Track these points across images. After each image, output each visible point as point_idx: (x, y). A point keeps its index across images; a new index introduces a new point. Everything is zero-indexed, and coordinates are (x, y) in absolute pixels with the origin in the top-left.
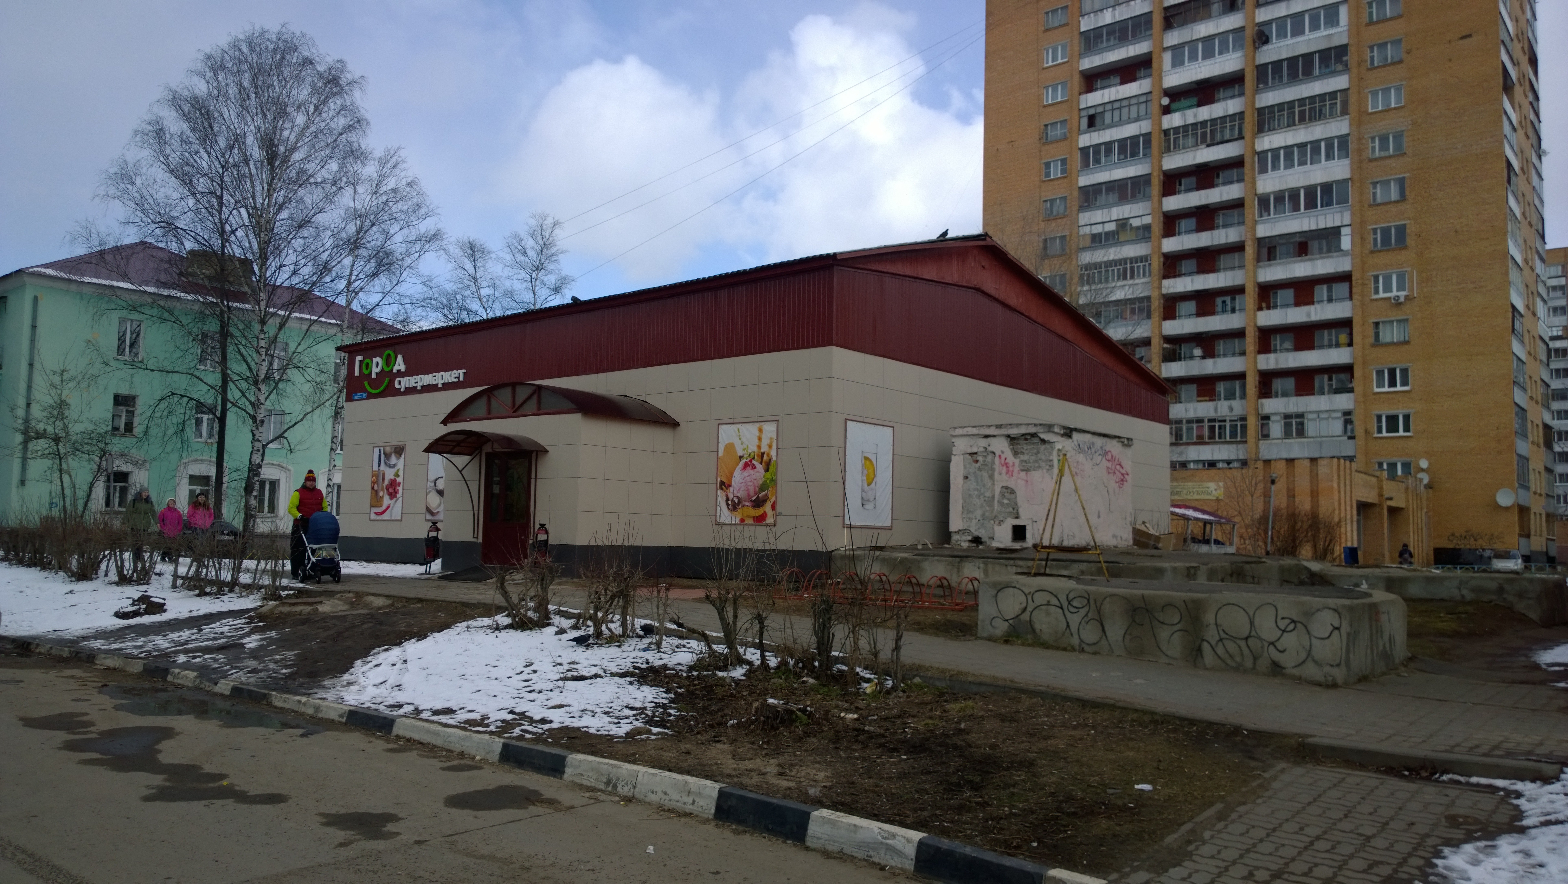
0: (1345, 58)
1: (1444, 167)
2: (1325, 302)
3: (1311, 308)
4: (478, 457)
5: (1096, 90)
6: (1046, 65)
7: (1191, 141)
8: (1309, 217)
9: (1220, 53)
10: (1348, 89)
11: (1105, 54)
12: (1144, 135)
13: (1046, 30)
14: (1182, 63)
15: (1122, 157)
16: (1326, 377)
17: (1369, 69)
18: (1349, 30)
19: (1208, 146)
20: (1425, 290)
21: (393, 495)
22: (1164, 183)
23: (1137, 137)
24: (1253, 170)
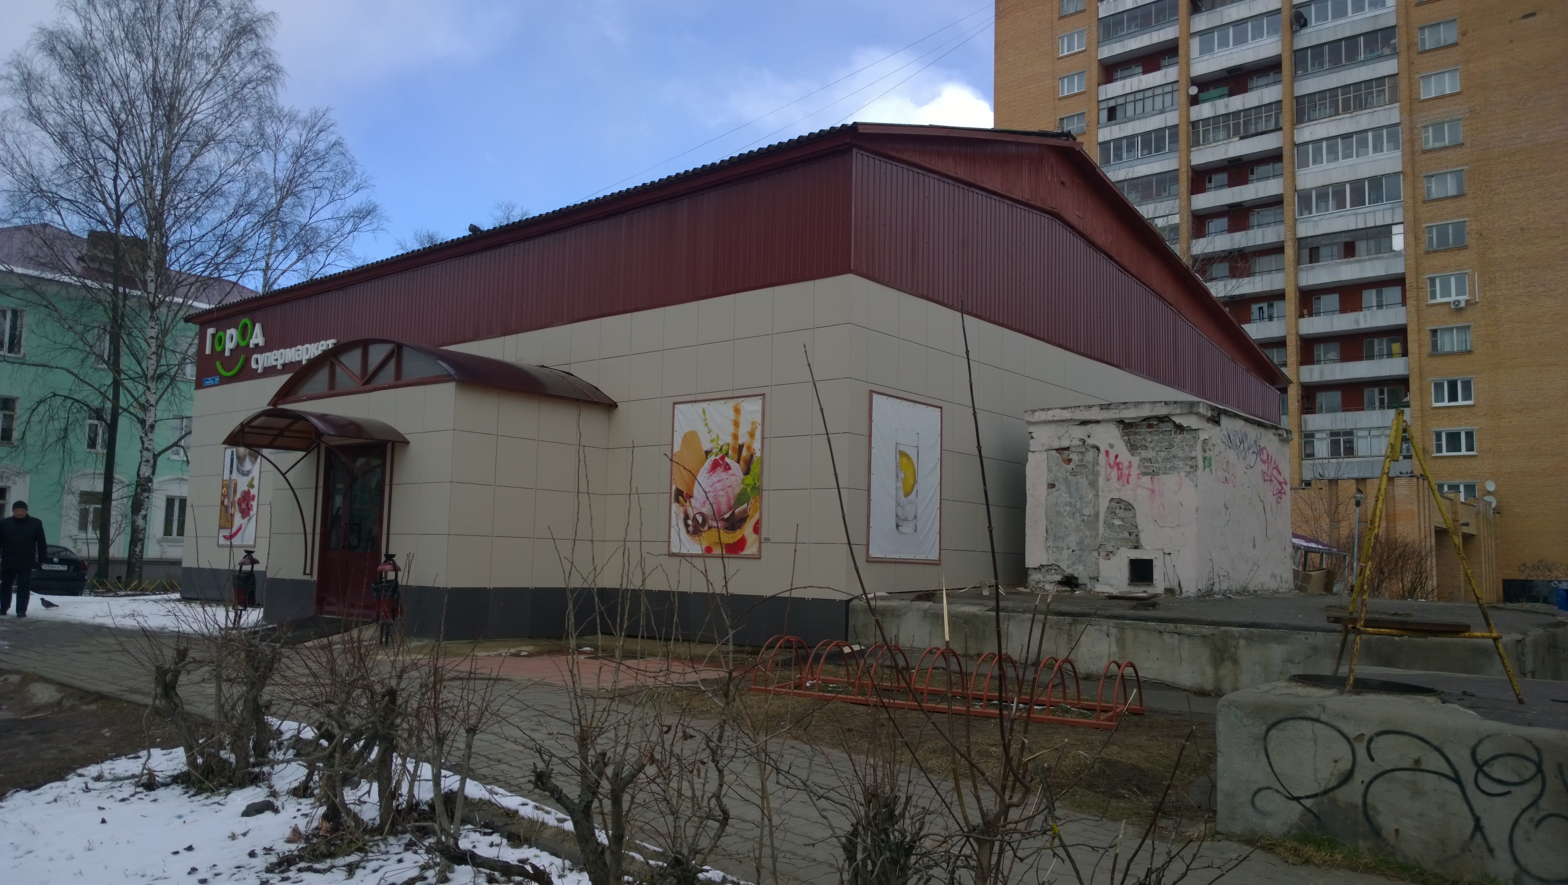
0: (1393, 42)
1: (1507, 159)
2: (1375, 308)
3: (1360, 315)
4: (315, 451)
5: (1116, 80)
6: (1061, 55)
7: (1222, 134)
8: (1356, 214)
9: (1253, 39)
10: (1397, 74)
11: (1126, 41)
12: (1170, 128)
13: (1061, 18)
14: (1211, 50)
15: (1145, 152)
16: (1377, 390)
17: (1420, 53)
18: (1397, 11)
19: (1242, 138)
20: (1488, 294)
21: (245, 512)
22: (1193, 180)
23: (1162, 130)
24: (1293, 163)
